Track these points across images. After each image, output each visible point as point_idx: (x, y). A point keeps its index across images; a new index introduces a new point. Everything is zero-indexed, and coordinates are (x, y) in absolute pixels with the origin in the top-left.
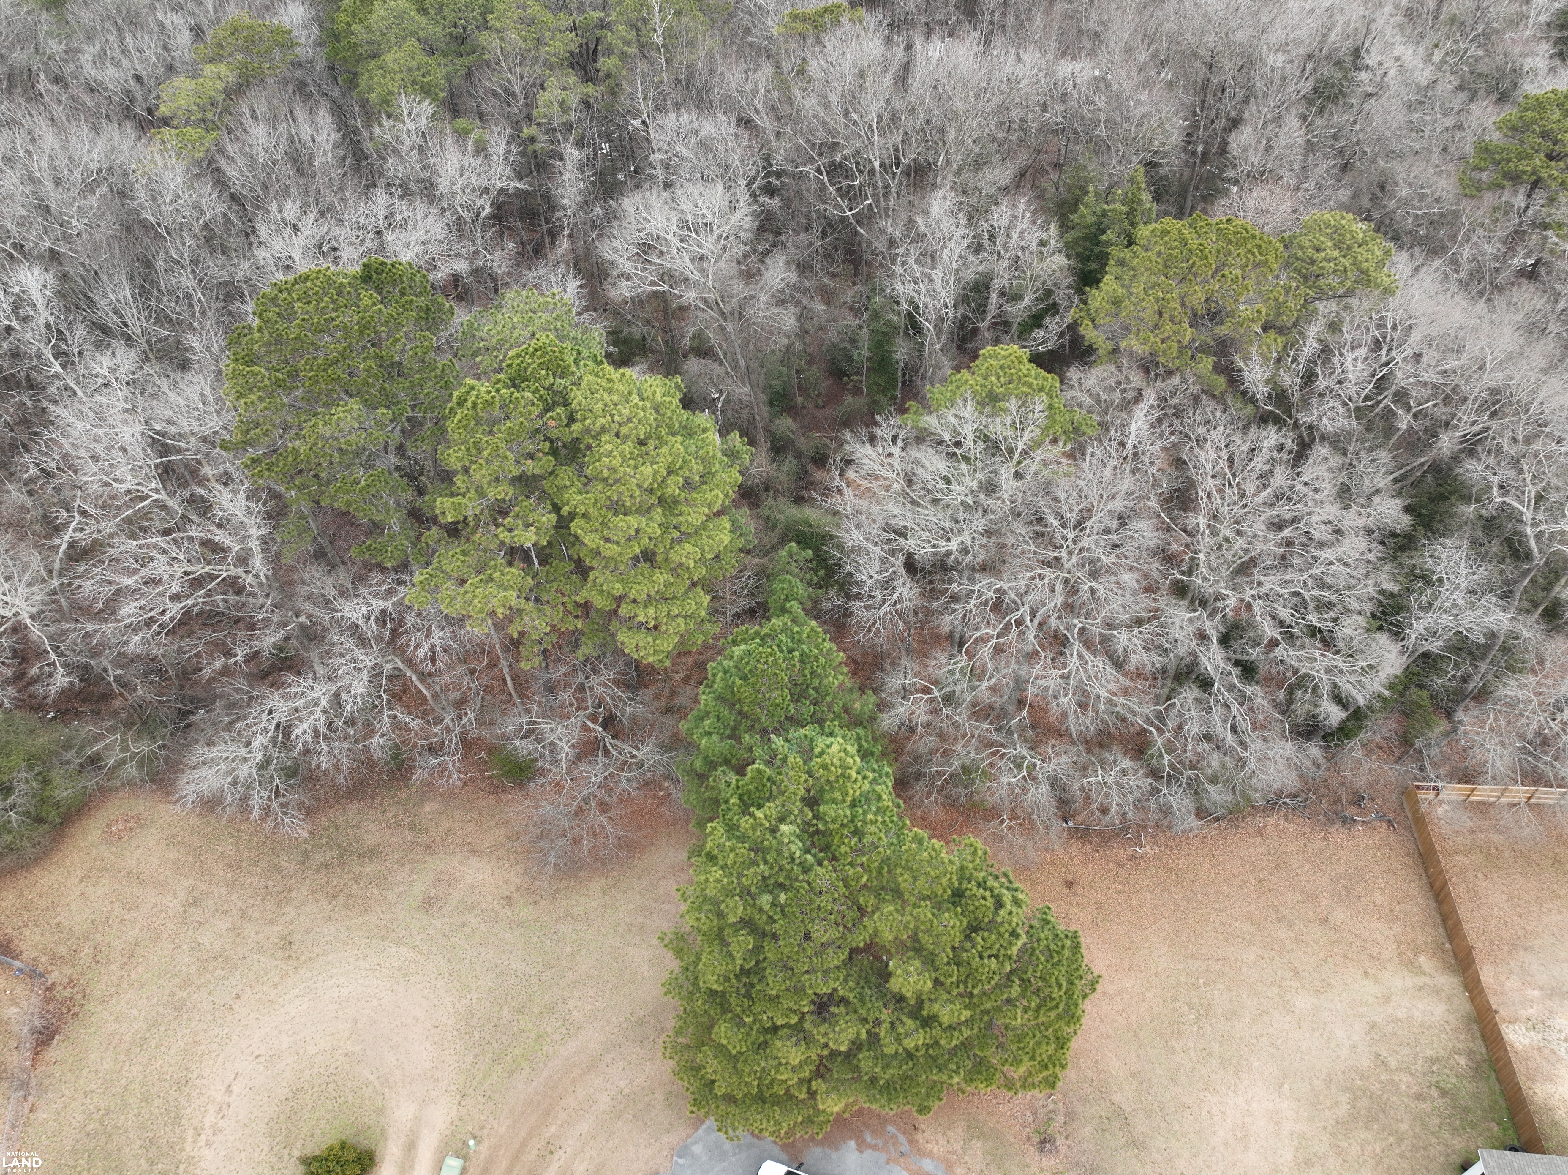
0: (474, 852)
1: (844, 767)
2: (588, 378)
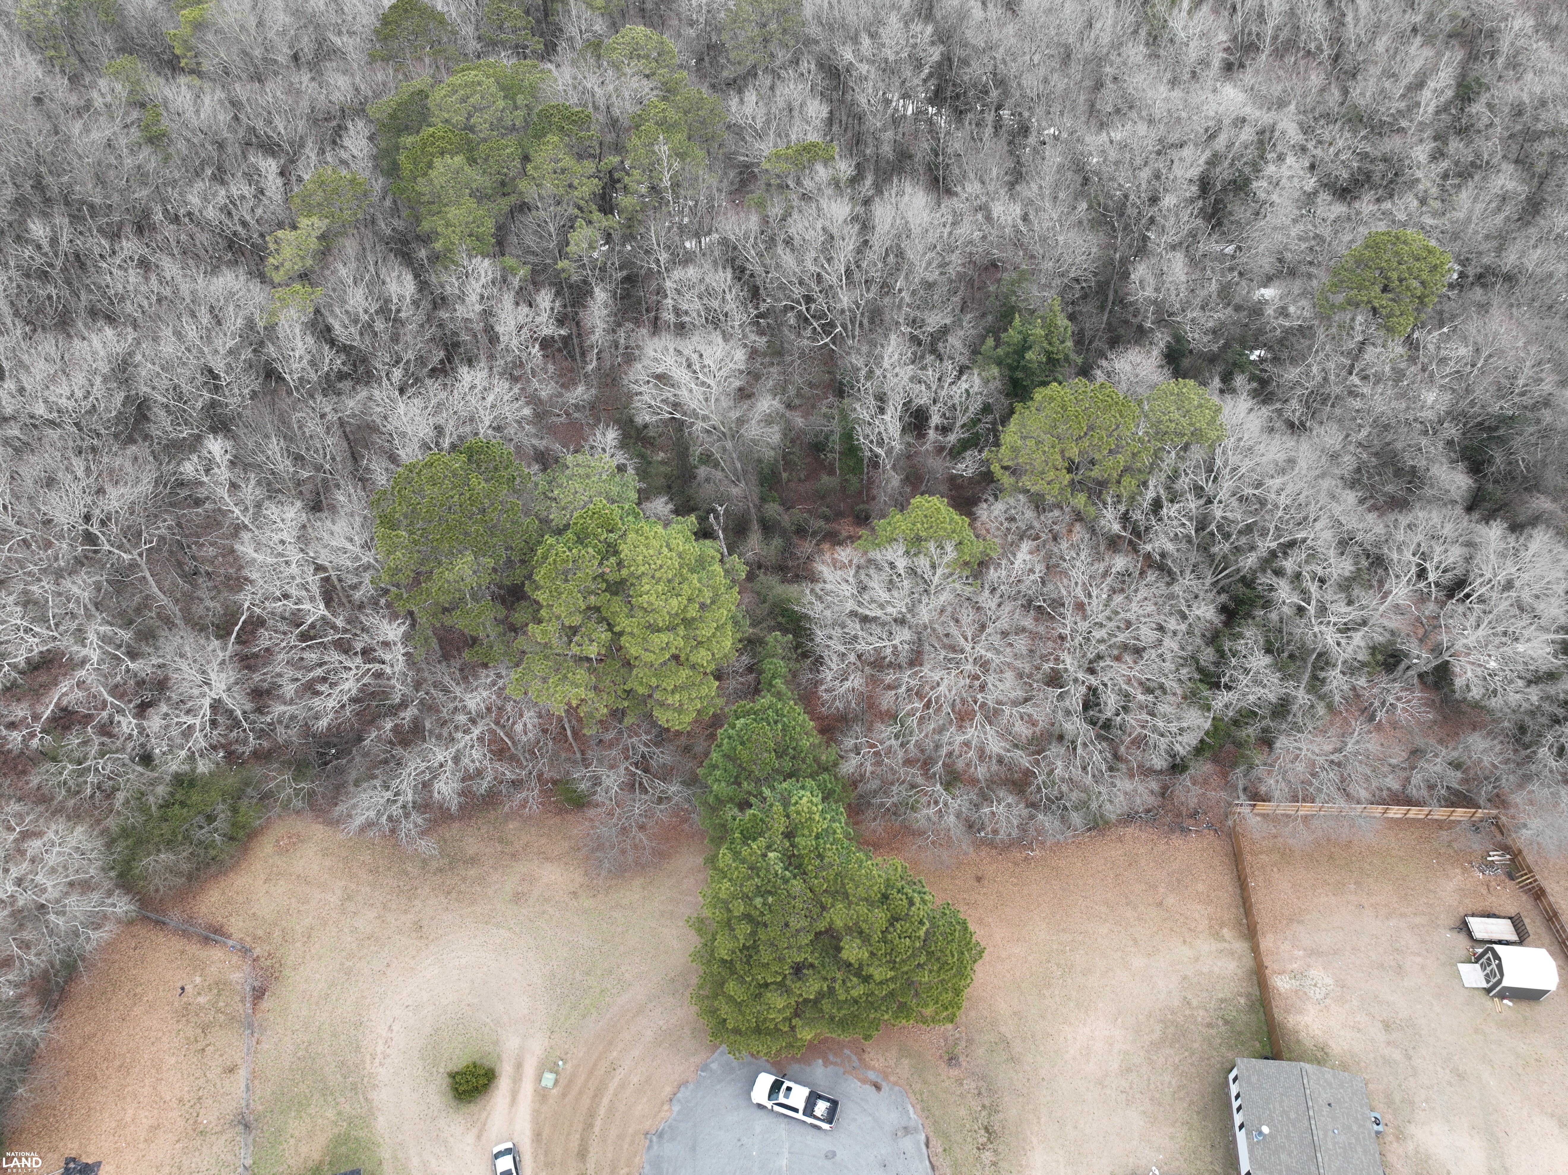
0: (547, 859)
1: (811, 812)
2: (632, 536)
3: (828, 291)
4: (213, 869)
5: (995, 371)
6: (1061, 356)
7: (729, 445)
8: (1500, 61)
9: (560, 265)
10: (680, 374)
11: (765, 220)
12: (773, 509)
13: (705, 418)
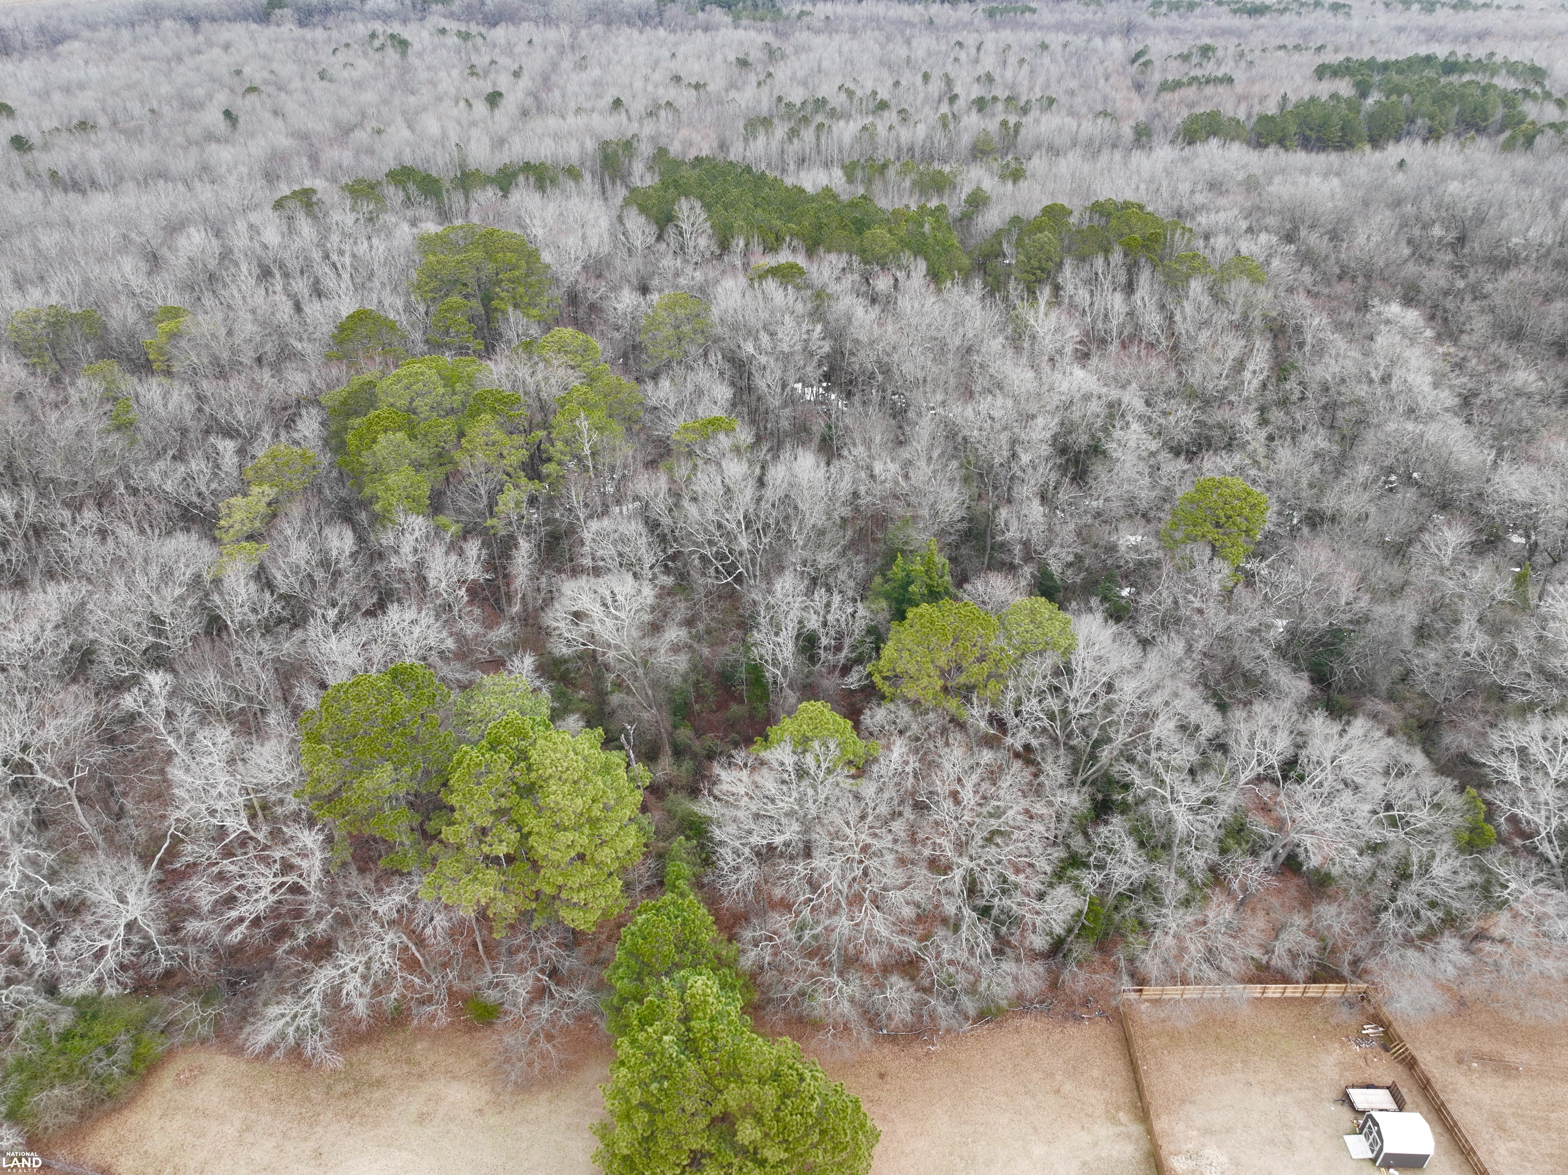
2: (541, 742)
3: (730, 537)
4: (108, 1105)
5: (884, 604)
6: (941, 589)
7: (640, 672)
8: (1307, 348)
9: (489, 522)
10: (596, 611)
11: (672, 480)
12: (685, 734)
13: (617, 648)
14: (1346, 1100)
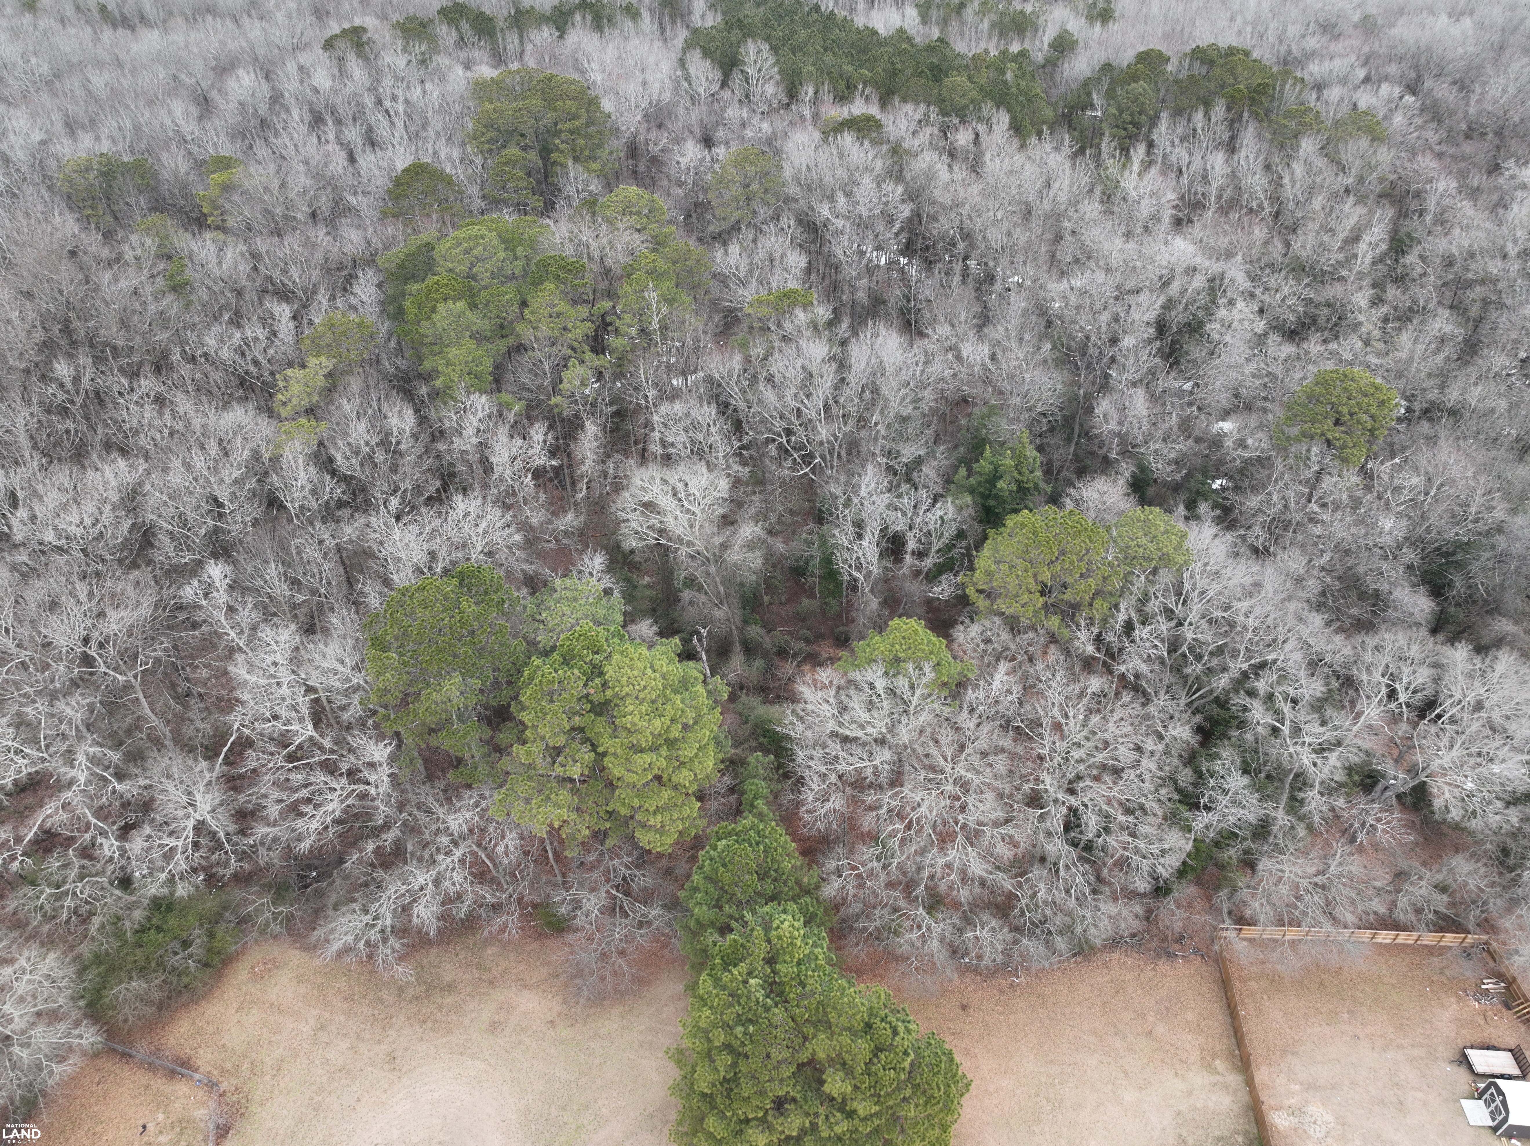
0: (525, 986)
1: (792, 937)
2: (617, 657)
3: (808, 425)
4: (185, 997)
5: (968, 499)
6: (1031, 485)
7: (712, 569)
8: (1429, 218)
9: (553, 401)
10: (666, 502)
11: (748, 360)
12: (755, 631)
13: (689, 544)
14: (1464, 1061)
